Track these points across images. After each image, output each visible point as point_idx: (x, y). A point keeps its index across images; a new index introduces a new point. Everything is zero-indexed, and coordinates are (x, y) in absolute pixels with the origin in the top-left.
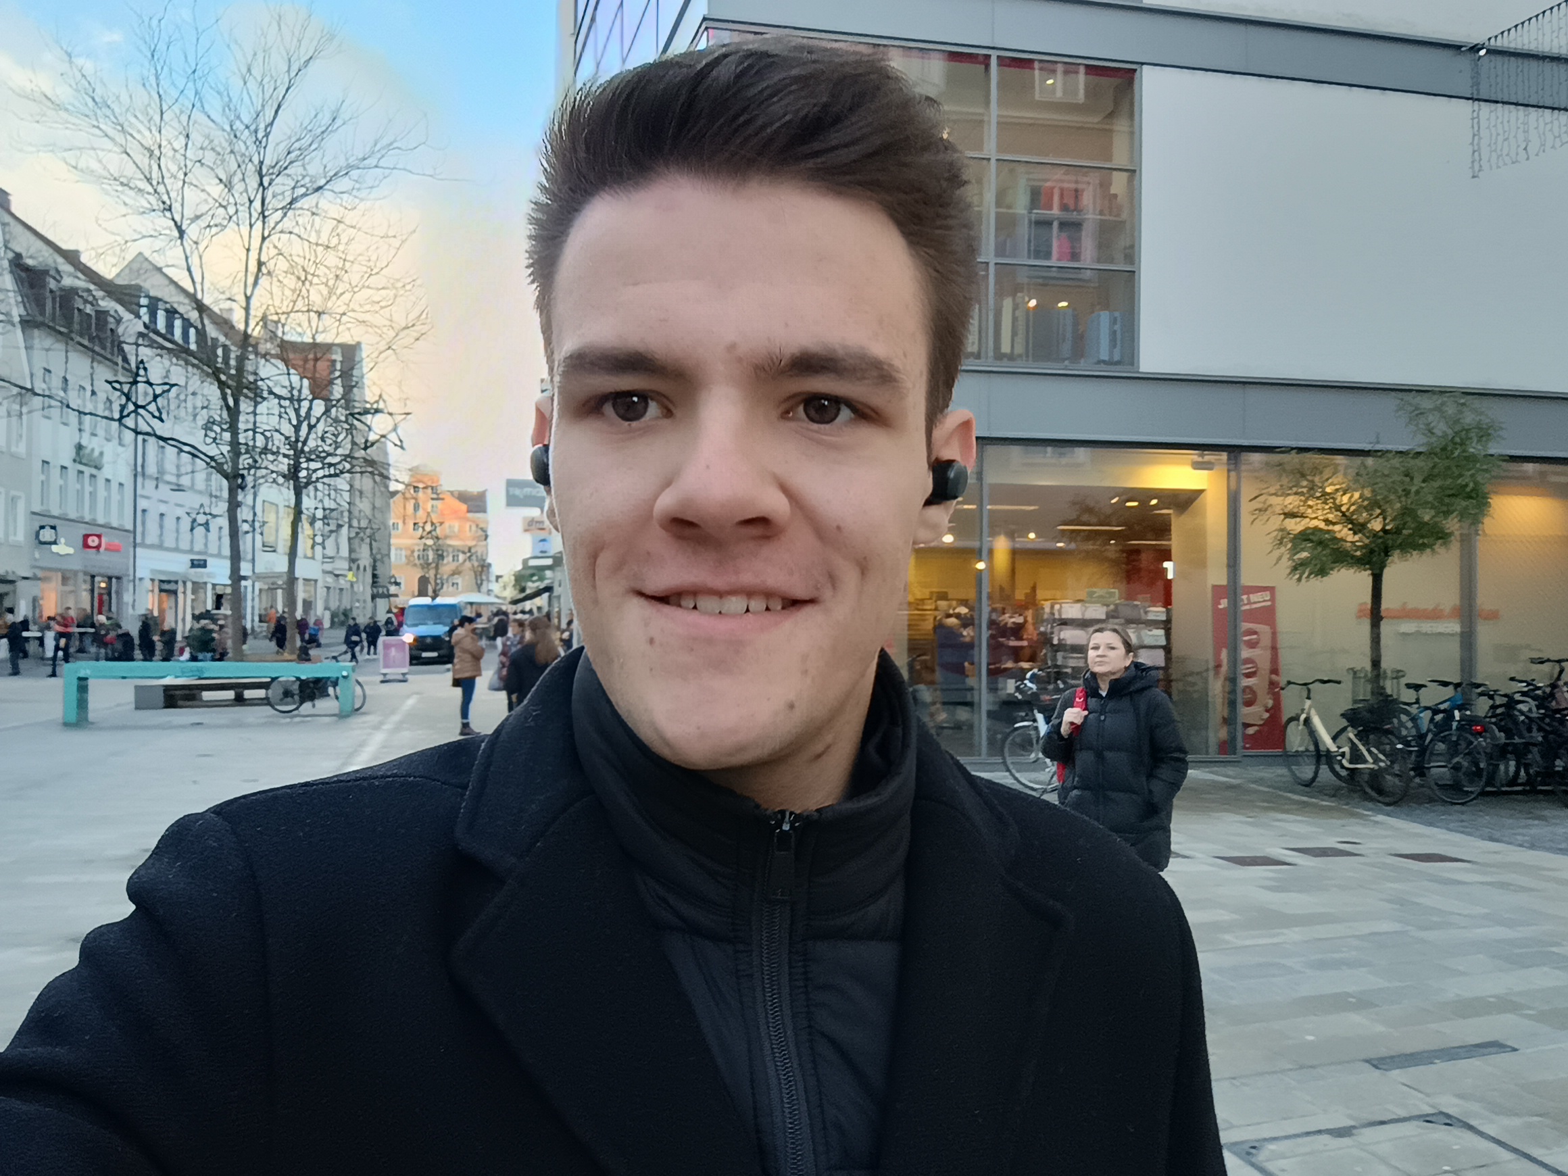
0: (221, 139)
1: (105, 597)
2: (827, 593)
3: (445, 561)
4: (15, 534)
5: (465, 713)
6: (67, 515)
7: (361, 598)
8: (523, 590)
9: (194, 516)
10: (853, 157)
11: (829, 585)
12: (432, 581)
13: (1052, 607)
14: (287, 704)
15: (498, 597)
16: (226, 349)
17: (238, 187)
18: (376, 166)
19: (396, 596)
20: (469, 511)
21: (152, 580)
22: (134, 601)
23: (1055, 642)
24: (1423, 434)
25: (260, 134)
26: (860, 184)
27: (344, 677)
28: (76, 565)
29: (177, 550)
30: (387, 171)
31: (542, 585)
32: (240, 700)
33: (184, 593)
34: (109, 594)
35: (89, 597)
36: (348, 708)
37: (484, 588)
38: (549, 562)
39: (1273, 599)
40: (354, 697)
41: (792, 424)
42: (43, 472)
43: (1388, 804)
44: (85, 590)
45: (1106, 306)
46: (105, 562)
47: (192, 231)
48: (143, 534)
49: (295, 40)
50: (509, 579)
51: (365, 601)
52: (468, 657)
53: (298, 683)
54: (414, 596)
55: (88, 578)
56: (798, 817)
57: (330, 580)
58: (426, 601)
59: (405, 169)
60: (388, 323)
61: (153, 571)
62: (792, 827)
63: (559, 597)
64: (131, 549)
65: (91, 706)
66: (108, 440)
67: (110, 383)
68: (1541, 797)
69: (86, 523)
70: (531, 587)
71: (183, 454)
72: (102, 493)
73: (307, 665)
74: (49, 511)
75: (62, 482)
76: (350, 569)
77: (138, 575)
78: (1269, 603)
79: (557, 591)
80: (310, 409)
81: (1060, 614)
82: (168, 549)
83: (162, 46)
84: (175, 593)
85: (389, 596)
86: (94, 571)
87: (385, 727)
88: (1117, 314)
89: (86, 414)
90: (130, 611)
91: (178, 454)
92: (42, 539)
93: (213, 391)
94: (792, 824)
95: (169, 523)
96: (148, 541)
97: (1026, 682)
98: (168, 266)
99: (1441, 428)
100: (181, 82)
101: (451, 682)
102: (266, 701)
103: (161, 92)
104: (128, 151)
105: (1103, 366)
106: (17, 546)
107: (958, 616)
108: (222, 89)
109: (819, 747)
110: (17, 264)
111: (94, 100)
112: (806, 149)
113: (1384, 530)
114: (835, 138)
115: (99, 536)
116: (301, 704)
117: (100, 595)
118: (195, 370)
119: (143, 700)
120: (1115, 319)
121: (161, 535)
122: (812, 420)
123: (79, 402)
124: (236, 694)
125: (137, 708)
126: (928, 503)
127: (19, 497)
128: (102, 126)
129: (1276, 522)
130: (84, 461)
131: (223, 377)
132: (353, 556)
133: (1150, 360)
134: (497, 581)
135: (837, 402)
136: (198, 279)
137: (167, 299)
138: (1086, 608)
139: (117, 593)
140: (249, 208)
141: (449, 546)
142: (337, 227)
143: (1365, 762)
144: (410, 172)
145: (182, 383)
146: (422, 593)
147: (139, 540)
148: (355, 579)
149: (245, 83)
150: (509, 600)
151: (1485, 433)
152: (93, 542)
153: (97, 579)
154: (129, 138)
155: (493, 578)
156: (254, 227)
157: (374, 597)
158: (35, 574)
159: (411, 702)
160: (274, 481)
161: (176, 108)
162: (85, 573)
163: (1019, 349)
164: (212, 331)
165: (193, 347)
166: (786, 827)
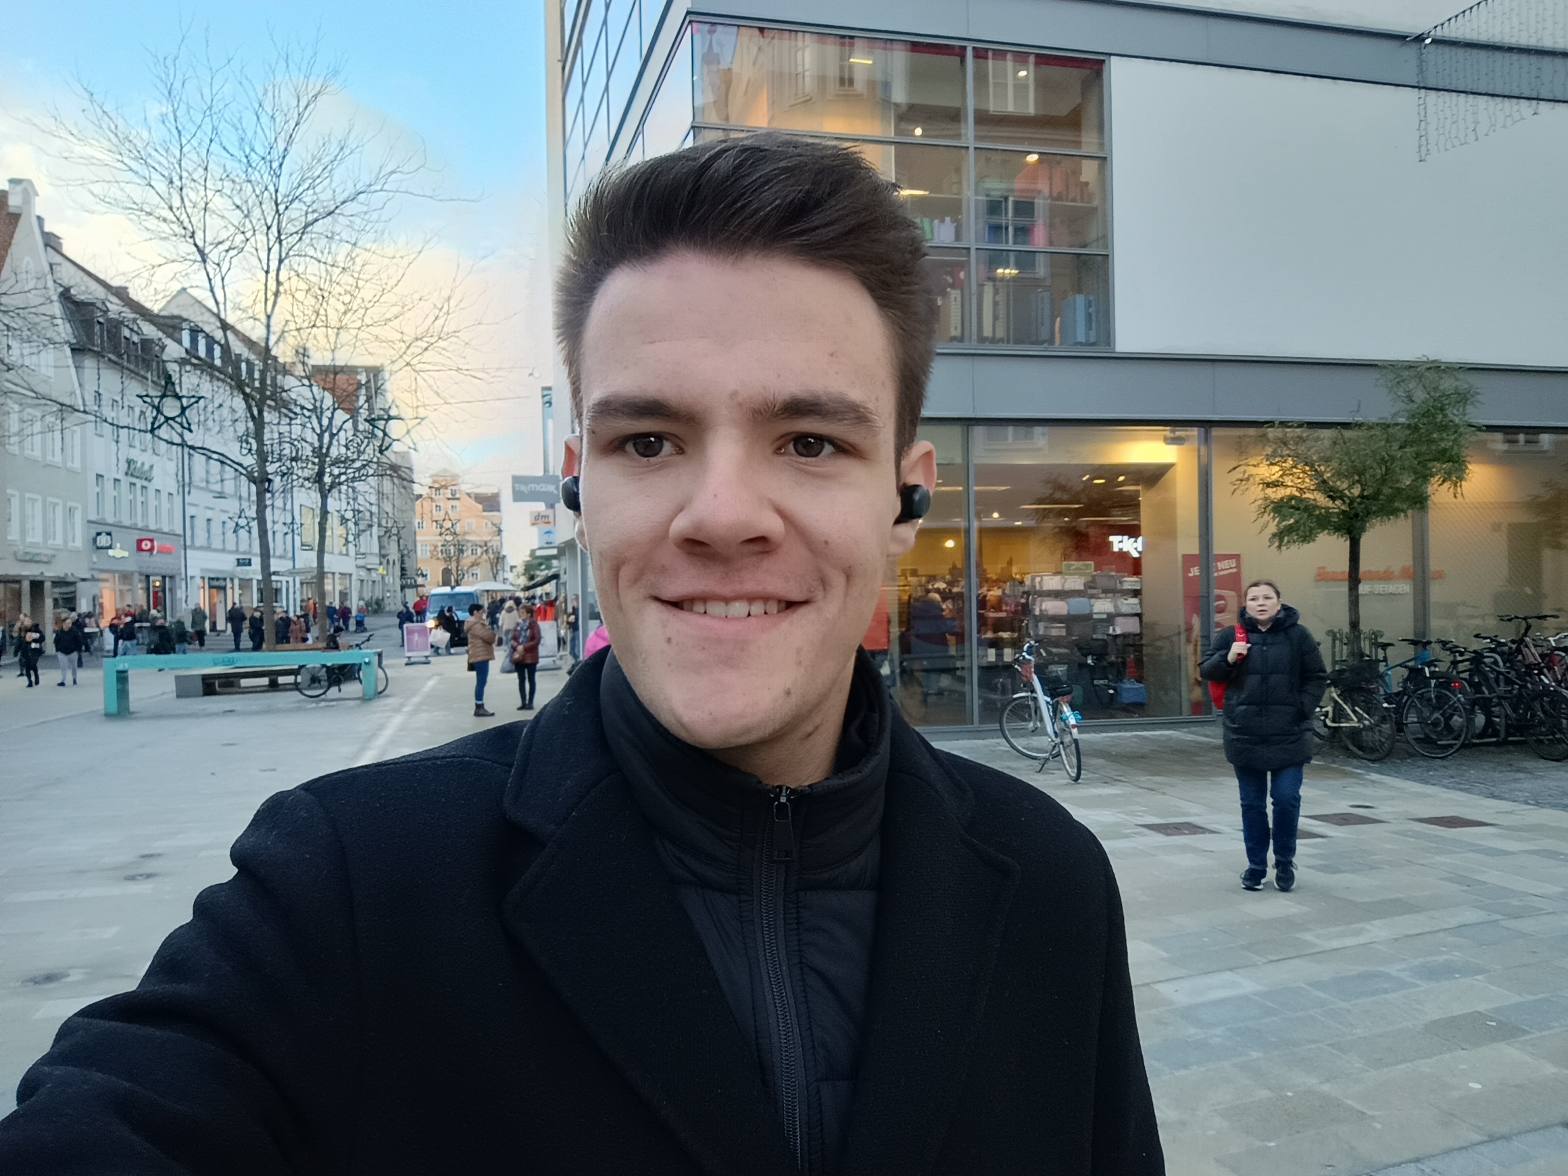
0: (236, 169)
1: (160, 594)
2: (819, 594)
3: (465, 555)
4: (74, 541)
5: (479, 694)
6: (120, 522)
7: (392, 589)
8: (532, 578)
9: (236, 520)
10: (832, 235)
11: (821, 588)
12: (454, 572)
13: (1033, 579)
14: (315, 688)
15: (513, 585)
16: (250, 365)
17: (256, 213)
18: (381, 190)
19: (423, 586)
20: (484, 511)
21: (203, 578)
22: (187, 597)
23: (1037, 612)
24: (1403, 401)
25: (275, 165)
26: (836, 257)
27: (366, 663)
28: (131, 567)
29: (224, 550)
30: (391, 194)
31: (550, 573)
32: (274, 686)
33: (232, 588)
34: (164, 591)
35: (145, 596)
36: (371, 692)
37: (500, 577)
38: (554, 552)
39: (1238, 566)
40: (377, 679)
41: (786, 458)
42: (97, 485)
43: (1373, 761)
44: (142, 588)
45: (1080, 291)
46: (158, 563)
47: (213, 256)
48: (193, 536)
49: (302, 77)
50: (521, 569)
51: (395, 591)
52: (479, 643)
53: (324, 669)
54: (439, 586)
55: (143, 578)
56: (793, 791)
57: (363, 573)
58: (447, 590)
59: (406, 192)
60: (399, 336)
61: (202, 570)
62: (788, 800)
63: (565, 584)
64: (183, 552)
65: (132, 696)
66: (144, 451)
67: (141, 397)
68: (1511, 748)
69: (140, 529)
70: (542, 574)
71: (211, 461)
72: (152, 502)
73: (334, 653)
74: (104, 519)
75: (115, 493)
76: (381, 564)
77: (189, 574)
78: (1235, 570)
79: (563, 578)
80: (331, 419)
81: (1041, 587)
82: (216, 550)
83: (177, 85)
84: (224, 588)
85: (417, 586)
86: (149, 571)
87: (405, 709)
88: (1091, 298)
89: (122, 427)
90: (184, 605)
91: (207, 461)
92: (98, 544)
93: (239, 403)
94: (788, 796)
95: (216, 527)
96: (197, 544)
97: (1024, 654)
98: (192, 287)
99: (1420, 395)
100: (198, 118)
101: (466, 665)
102: (296, 687)
103: (180, 128)
104: (153, 183)
105: (1079, 348)
106: (76, 552)
107: (938, 591)
108: (235, 121)
109: (810, 728)
110: (66, 296)
111: (116, 135)
112: (794, 229)
113: (1362, 496)
114: (817, 219)
115: (152, 541)
116: (329, 688)
117: (155, 593)
118: (220, 384)
119: (184, 689)
120: (1090, 302)
121: (209, 538)
122: (801, 455)
123: (113, 414)
124: (270, 681)
125: (178, 696)
126: (898, 521)
127: (77, 508)
128: (126, 160)
129: (1256, 492)
130: (135, 474)
131: (248, 390)
132: (383, 552)
133: (1126, 340)
134: (511, 571)
135: (821, 439)
136: (220, 299)
137: (192, 318)
138: (1066, 580)
139: (171, 590)
140: (267, 234)
141: (468, 541)
142: (352, 251)
143: (1349, 719)
144: (412, 193)
145: (209, 396)
146: (446, 583)
147: (188, 543)
148: (385, 573)
149: (258, 119)
150: (522, 586)
151: (1463, 398)
152: (146, 545)
153: (151, 578)
154: (152, 170)
155: (507, 568)
156: (272, 251)
157: (403, 588)
158: (93, 576)
159: (431, 683)
160: (302, 486)
161: (194, 142)
162: (141, 574)
163: (1000, 334)
164: (237, 347)
165: (218, 362)
166: (783, 800)
